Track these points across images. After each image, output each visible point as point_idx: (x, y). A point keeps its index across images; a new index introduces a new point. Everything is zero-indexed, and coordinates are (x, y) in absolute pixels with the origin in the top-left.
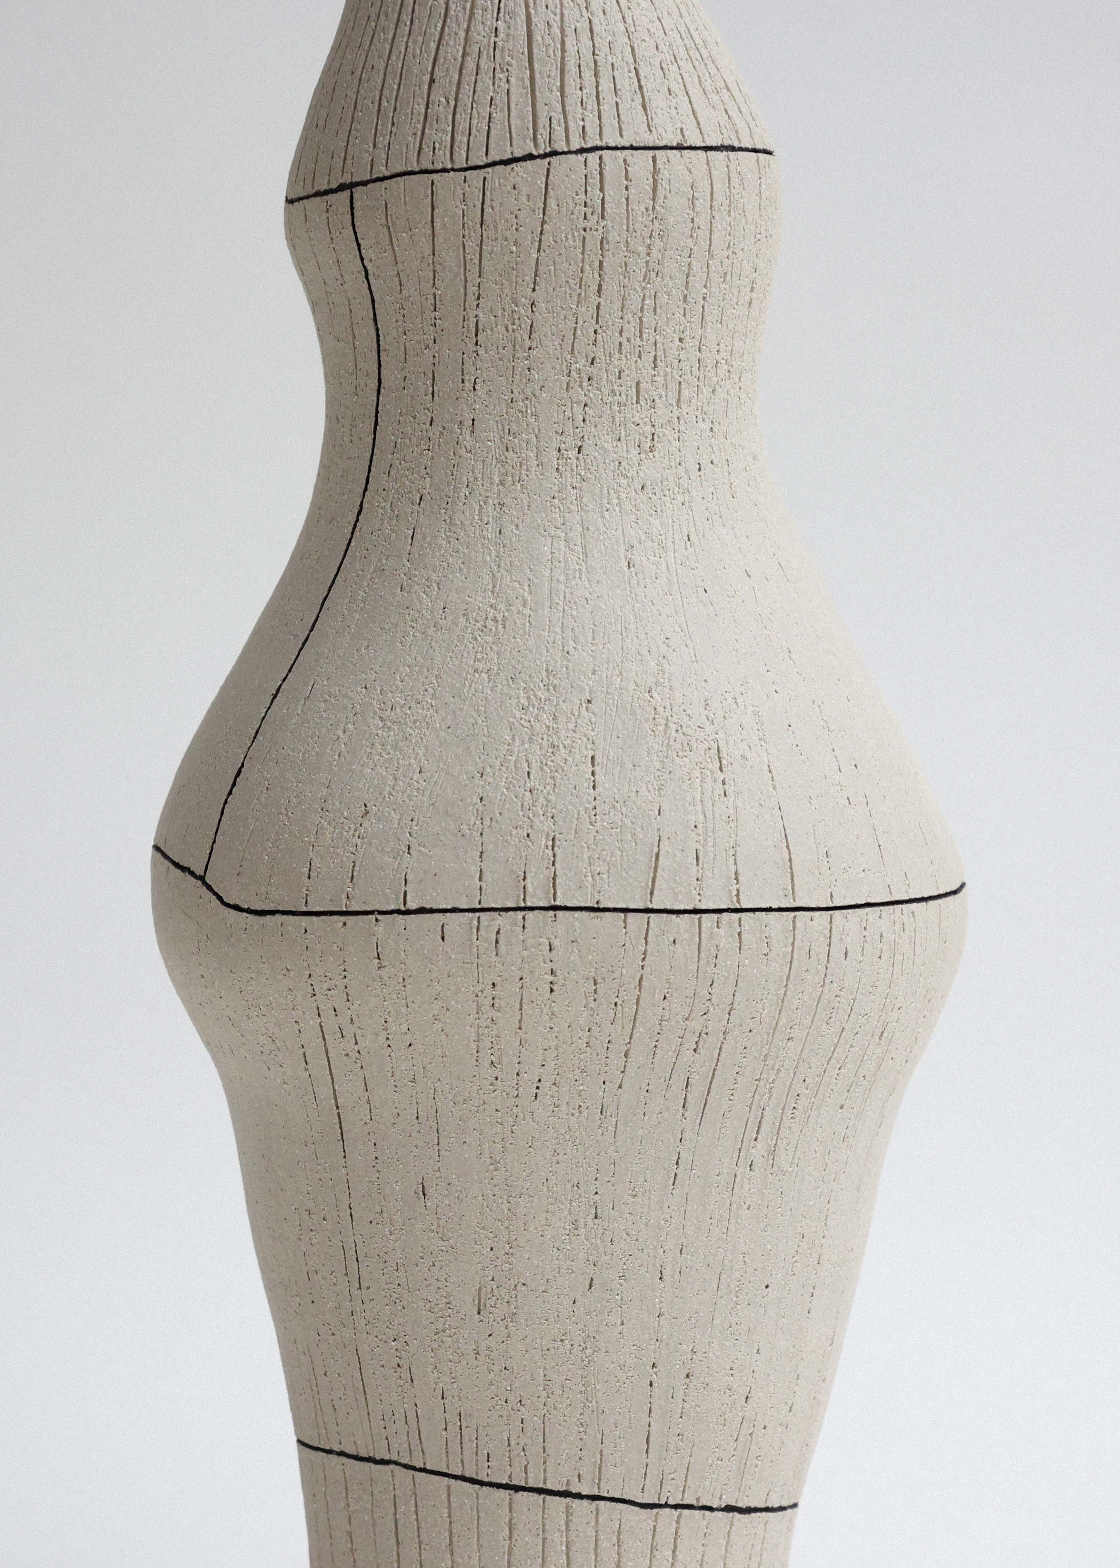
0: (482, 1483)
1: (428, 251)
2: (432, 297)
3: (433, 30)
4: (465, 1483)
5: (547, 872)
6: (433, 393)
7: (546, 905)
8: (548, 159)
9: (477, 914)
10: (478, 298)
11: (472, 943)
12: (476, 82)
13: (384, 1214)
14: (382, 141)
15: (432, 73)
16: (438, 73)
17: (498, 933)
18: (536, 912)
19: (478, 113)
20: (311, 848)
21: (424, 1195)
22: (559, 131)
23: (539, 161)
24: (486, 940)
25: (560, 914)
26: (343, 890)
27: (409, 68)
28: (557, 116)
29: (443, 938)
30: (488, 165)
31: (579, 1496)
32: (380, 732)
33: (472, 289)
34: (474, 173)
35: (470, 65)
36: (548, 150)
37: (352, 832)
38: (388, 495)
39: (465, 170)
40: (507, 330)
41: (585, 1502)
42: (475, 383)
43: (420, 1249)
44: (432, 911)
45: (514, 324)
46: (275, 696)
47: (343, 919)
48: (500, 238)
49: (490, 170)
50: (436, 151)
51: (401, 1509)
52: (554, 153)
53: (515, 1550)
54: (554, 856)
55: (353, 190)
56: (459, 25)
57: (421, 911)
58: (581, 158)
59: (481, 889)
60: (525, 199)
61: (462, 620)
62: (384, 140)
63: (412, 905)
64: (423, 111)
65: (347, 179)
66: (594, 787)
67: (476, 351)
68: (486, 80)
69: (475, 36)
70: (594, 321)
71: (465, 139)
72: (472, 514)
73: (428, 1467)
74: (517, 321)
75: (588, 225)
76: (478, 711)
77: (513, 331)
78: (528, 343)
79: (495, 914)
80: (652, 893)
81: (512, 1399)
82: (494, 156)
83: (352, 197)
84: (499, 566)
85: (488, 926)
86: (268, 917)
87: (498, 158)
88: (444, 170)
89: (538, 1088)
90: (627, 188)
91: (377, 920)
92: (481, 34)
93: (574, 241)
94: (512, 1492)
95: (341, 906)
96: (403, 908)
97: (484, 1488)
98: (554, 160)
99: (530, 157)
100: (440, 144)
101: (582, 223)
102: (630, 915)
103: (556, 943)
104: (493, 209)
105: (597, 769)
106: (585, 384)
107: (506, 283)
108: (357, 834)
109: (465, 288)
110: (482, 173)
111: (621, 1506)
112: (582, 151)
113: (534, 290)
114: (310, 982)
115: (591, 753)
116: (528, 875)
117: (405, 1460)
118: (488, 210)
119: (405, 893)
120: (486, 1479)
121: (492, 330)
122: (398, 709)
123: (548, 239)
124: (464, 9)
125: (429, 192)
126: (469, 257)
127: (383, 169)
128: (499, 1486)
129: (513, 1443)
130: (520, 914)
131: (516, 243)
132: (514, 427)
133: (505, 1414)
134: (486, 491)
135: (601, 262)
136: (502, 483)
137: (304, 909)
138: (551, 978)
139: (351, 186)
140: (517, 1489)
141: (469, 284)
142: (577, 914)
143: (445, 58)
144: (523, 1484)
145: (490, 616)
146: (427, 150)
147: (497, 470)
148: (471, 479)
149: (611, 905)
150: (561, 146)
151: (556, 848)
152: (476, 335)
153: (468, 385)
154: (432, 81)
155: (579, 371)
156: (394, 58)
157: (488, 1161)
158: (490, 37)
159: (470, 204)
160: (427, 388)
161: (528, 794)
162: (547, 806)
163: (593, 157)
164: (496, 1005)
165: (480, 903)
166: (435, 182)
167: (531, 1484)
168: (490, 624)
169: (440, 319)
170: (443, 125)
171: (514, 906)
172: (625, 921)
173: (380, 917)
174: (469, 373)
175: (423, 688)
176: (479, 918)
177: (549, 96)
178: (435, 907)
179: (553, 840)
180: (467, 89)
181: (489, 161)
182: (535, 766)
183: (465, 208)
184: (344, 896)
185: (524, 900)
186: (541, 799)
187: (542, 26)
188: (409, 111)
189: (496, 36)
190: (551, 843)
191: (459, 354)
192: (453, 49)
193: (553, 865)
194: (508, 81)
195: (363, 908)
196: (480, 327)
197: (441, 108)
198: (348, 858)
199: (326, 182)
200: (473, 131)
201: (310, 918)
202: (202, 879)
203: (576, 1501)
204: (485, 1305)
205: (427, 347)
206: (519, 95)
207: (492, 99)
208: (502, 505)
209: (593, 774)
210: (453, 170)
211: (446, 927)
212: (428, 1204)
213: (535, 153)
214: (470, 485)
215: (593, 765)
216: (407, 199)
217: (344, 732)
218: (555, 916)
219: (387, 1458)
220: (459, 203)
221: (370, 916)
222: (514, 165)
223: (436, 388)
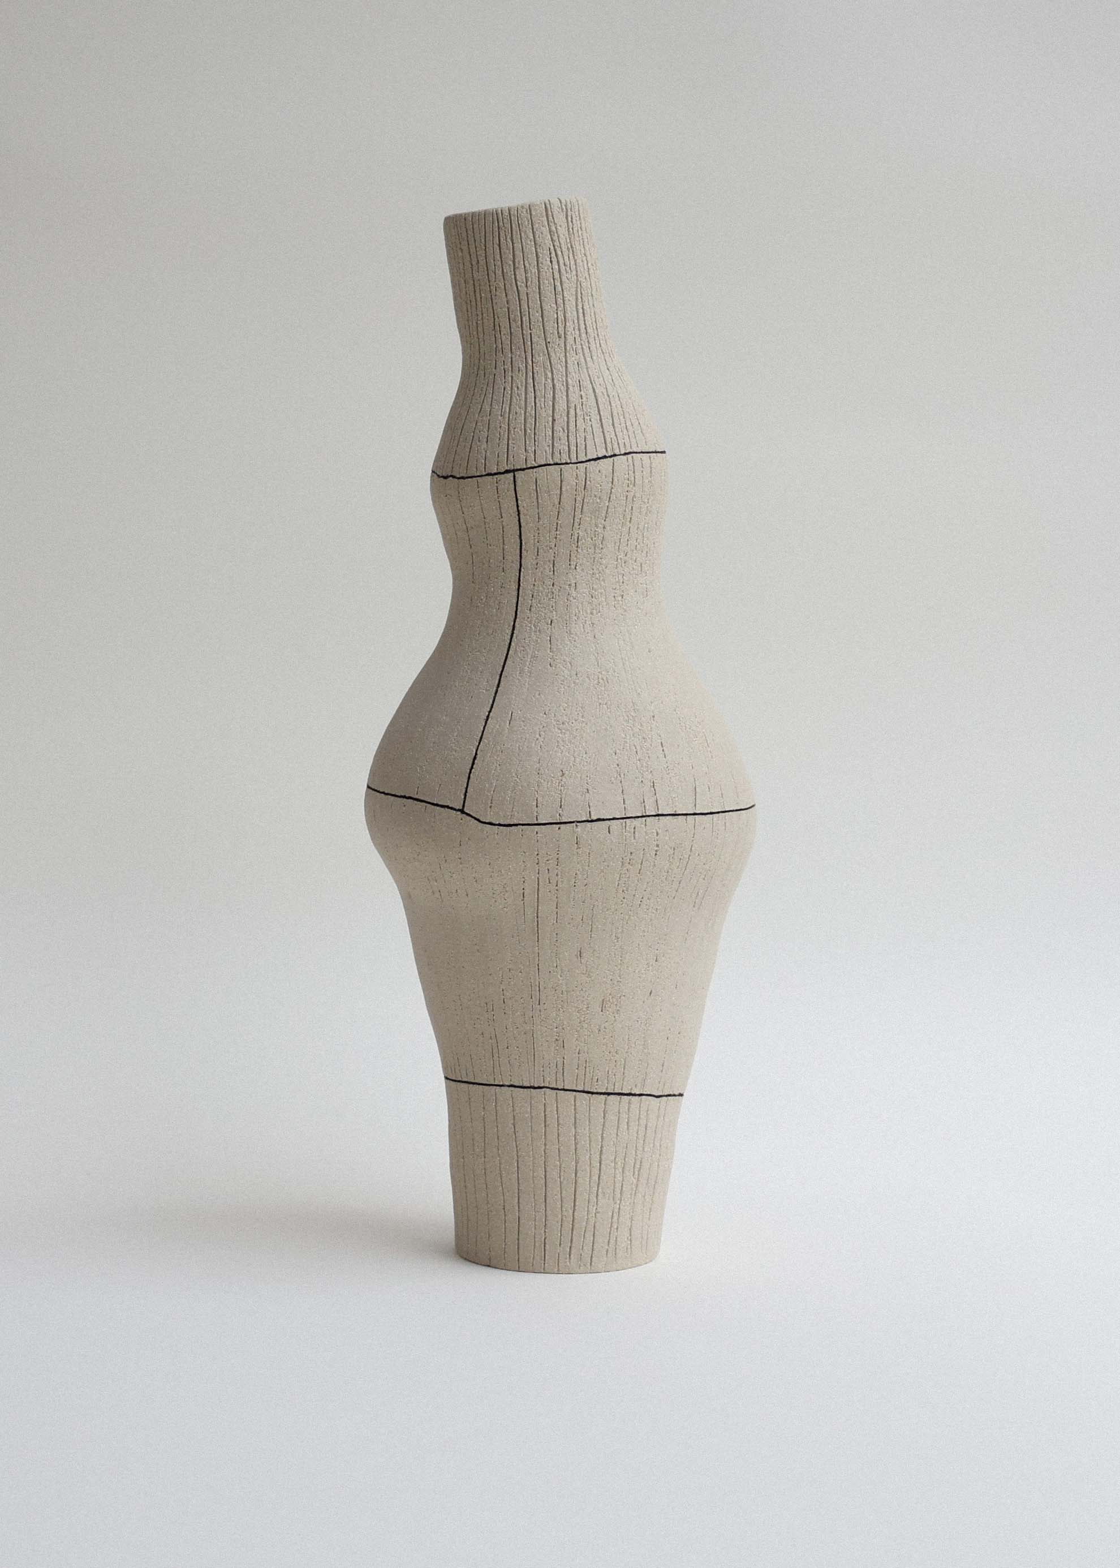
0: (592, 1093)
1: (557, 503)
2: (556, 524)
3: (548, 396)
4: (584, 1094)
5: (653, 799)
6: (554, 571)
7: (654, 814)
8: (613, 458)
9: (625, 820)
10: (579, 525)
11: (623, 834)
12: (576, 421)
13: (558, 967)
14: (531, 449)
15: (553, 416)
16: (556, 417)
17: (635, 828)
18: (650, 817)
19: (580, 436)
20: (536, 793)
21: (580, 956)
22: (616, 446)
23: (609, 459)
24: (630, 832)
25: (661, 817)
26: (557, 812)
27: (540, 414)
28: (613, 436)
29: (609, 832)
30: (587, 461)
31: (635, 1095)
32: (560, 735)
33: (577, 520)
34: (581, 464)
35: (572, 412)
36: (612, 454)
37: (557, 784)
38: (531, 621)
39: (577, 463)
40: (592, 540)
41: (637, 1097)
42: (576, 565)
43: (576, 983)
44: (604, 820)
45: (595, 537)
46: (487, 719)
47: (558, 826)
48: (593, 495)
49: (588, 463)
50: (562, 454)
51: (548, 1110)
52: (615, 455)
53: (606, 1124)
54: (655, 790)
55: (516, 473)
56: (562, 393)
57: (599, 820)
58: (625, 457)
59: (625, 808)
60: (604, 477)
61: (587, 679)
62: (532, 448)
63: (594, 818)
64: (551, 434)
65: (510, 467)
66: (665, 757)
67: (577, 550)
68: (580, 421)
69: (571, 398)
70: (627, 535)
71: (575, 449)
72: (580, 628)
73: (566, 1088)
74: (597, 536)
75: (629, 489)
76: (606, 723)
77: (595, 540)
78: (601, 546)
79: (633, 820)
80: (695, 805)
81: (613, 1051)
82: (589, 457)
83: (514, 477)
84: (598, 653)
85: (630, 825)
86: (513, 827)
87: (591, 458)
88: (567, 463)
89: (641, 901)
90: (642, 472)
91: (576, 825)
92: (574, 398)
93: (623, 497)
94: (606, 1096)
95: (557, 819)
96: (590, 819)
97: (594, 1095)
98: (615, 458)
99: (605, 457)
100: (564, 450)
101: (627, 489)
102: (688, 816)
103: (660, 831)
104: (591, 482)
105: (664, 748)
106: (623, 565)
107: (593, 517)
108: (560, 784)
109: (574, 520)
110: (584, 465)
111: (650, 1097)
112: (625, 454)
113: (605, 520)
114: (537, 857)
115: (659, 741)
116: (645, 800)
117: (553, 1086)
118: (588, 482)
119: (590, 812)
120: (595, 1091)
121: (585, 540)
122: (566, 724)
123: (613, 497)
124: (563, 385)
125: (559, 474)
126: (577, 505)
127: (533, 462)
128: (601, 1094)
129: (610, 1073)
130: (644, 819)
131: (600, 498)
132: (595, 587)
133: (608, 1059)
134: (585, 617)
135: (632, 507)
136: (592, 613)
137: (536, 822)
138: (656, 848)
139: (514, 471)
140: (609, 1094)
141: (576, 518)
142: (668, 817)
143: (559, 410)
144: (612, 1091)
145: (600, 677)
146: (557, 454)
147: (588, 608)
148: (577, 612)
149: (681, 813)
150: (617, 452)
151: (655, 787)
152: (578, 542)
153: (573, 567)
154: (554, 420)
155: (621, 559)
156: (529, 409)
157: (614, 938)
158: (579, 399)
159: (580, 479)
160: (551, 568)
161: (638, 762)
162: (648, 767)
163: (630, 456)
164: (631, 863)
165: (625, 815)
166: (563, 469)
167: (616, 1091)
168: (601, 681)
169: (559, 535)
170: (563, 442)
171: (641, 815)
172: (686, 820)
173: (578, 824)
174: (574, 561)
175: (576, 713)
176: (625, 822)
177: (608, 428)
178: (605, 818)
179: (653, 783)
180: (572, 424)
181: (587, 459)
182: (638, 748)
183: (577, 481)
184: (558, 815)
185: (645, 812)
186: (644, 764)
187: (600, 394)
188: (544, 435)
189: (582, 399)
190: (652, 784)
191: (568, 552)
192: (561, 405)
193: (655, 794)
194: (590, 420)
195: (570, 820)
196: (580, 538)
197: (561, 433)
198: (558, 796)
199: (496, 469)
200: (578, 445)
201: (540, 826)
202: (462, 811)
203: (634, 1097)
204: (605, 1007)
205: (551, 548)
206: (596, 426)
207: (585, 429)
208: (593, 624)
209: (663, 750)
210: (571, 463)
211: (611, 827)
212: (582, 961)
213: (607, 455)
214: (577, 615)
215: (662, 747)
216: (548, 477)
217: (540, 736)
218: (659, 819)
219: (542, 1085)
220: (574, 479)
221: (572, 824)
222: (598, 461)
223: (555, 568)
